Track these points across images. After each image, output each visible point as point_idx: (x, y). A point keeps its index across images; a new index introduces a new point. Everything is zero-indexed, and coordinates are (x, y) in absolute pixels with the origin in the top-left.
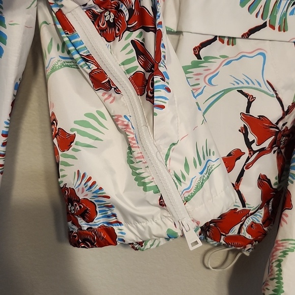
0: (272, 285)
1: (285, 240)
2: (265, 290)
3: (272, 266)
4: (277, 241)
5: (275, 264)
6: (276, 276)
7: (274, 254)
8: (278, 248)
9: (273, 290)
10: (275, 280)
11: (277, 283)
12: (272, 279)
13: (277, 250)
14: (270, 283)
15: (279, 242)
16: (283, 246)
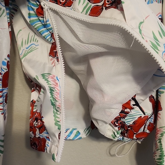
0: (158, 153)
1: (161, 128)
2: (154, 157)
3: (156, 143)
4: (157, 129)
5: (158, 142)
6: (160, 148)
7: (156, 136)
8: (158, 132)
9: (159, 156)
10: (159, 150)
11: (160, 151)
12: (158, 150)
13: (158, 134)
14: (157, 152)
15: (158, 129)
16: (160, 131)
